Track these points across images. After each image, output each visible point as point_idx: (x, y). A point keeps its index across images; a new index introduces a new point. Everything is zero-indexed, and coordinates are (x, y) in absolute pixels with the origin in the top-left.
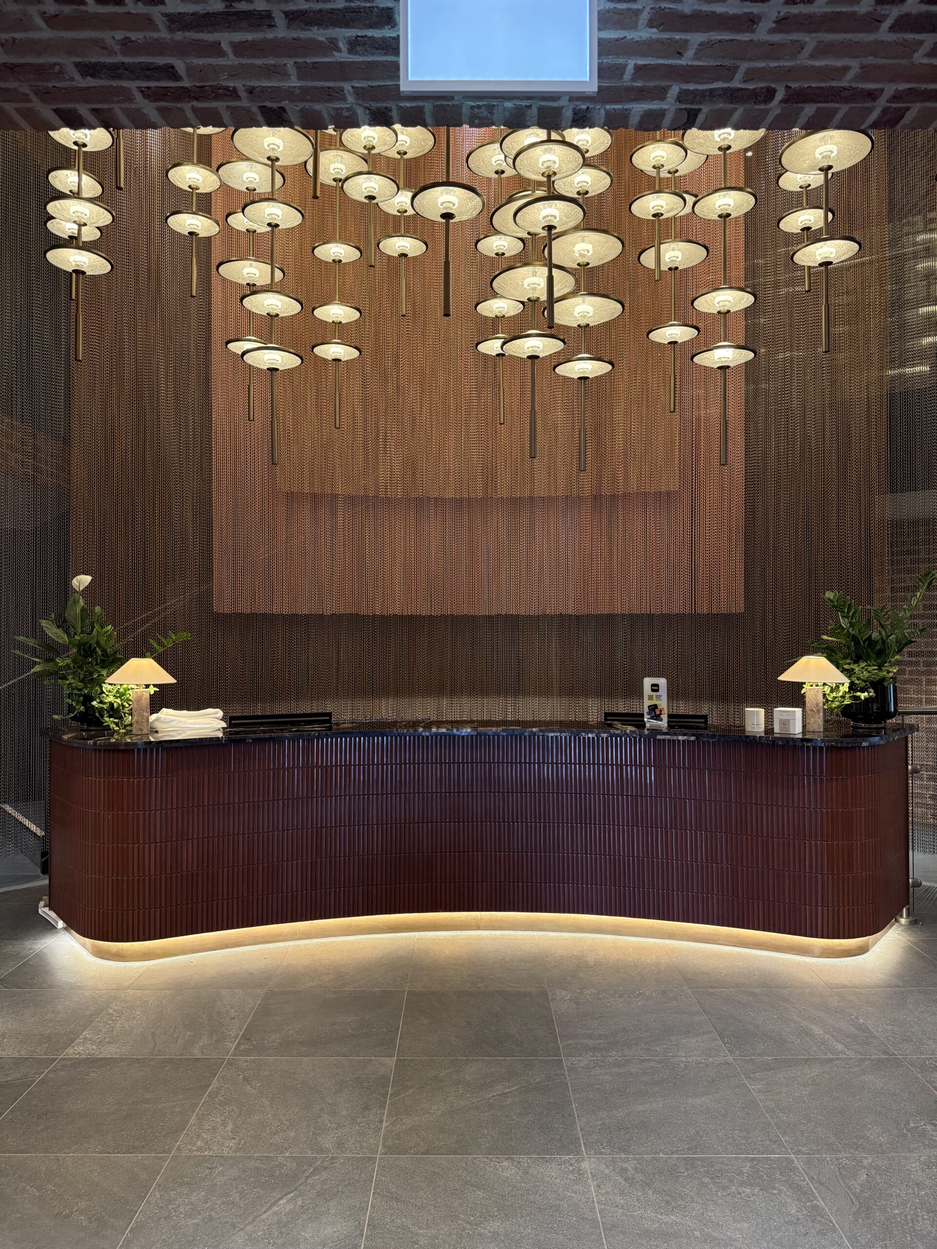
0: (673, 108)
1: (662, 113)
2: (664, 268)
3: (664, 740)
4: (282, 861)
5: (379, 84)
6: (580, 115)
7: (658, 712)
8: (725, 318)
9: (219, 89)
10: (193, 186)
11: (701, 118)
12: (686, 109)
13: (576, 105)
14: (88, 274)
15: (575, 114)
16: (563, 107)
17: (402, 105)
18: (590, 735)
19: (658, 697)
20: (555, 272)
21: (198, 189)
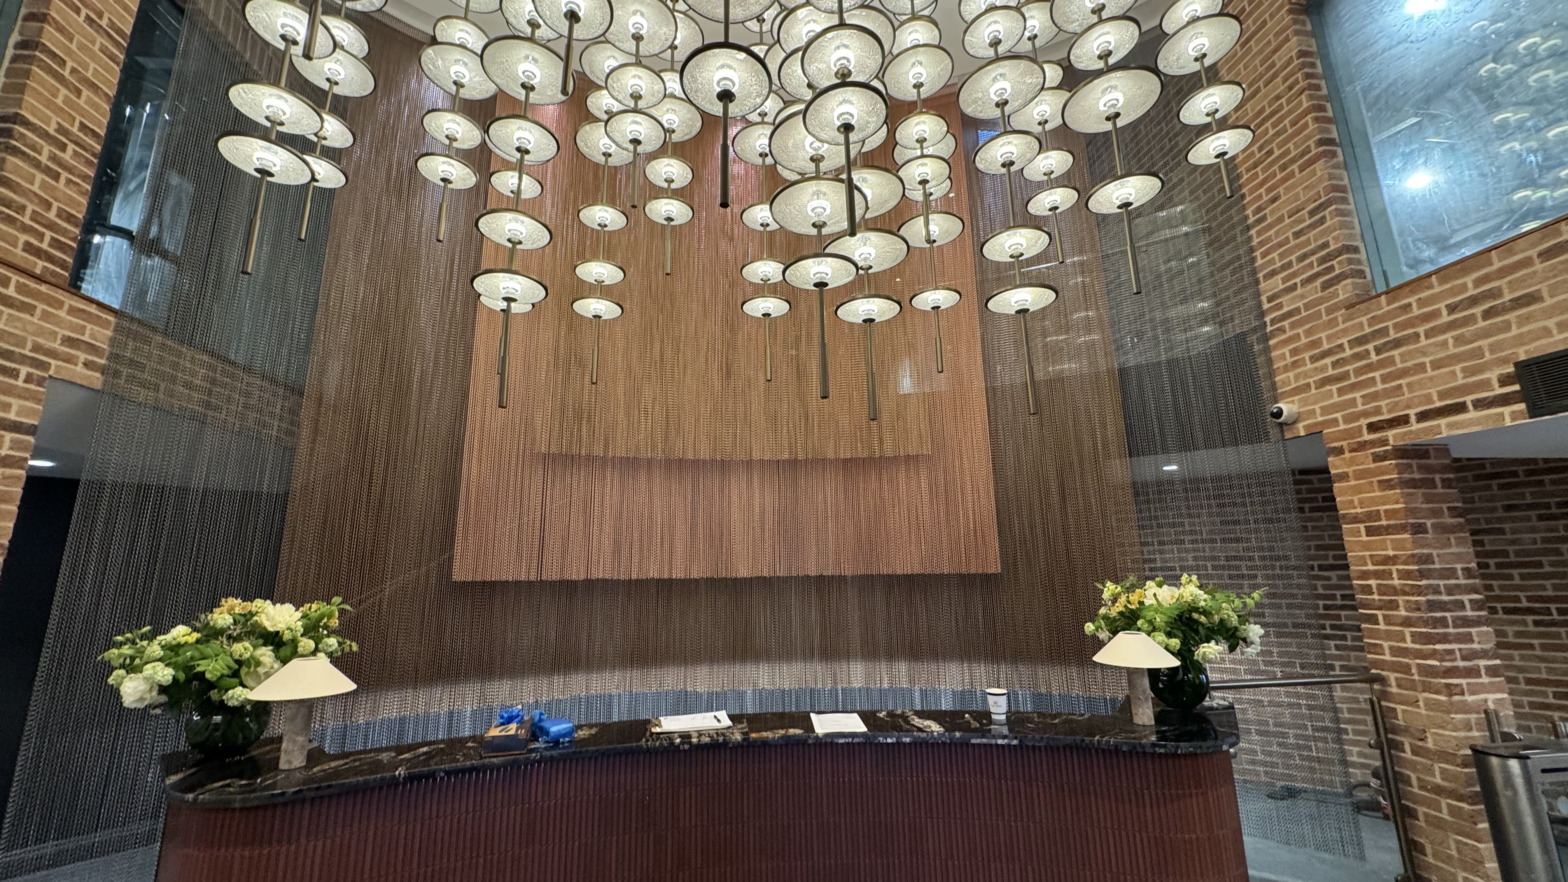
10: (450, 138)
21: (456, 140)
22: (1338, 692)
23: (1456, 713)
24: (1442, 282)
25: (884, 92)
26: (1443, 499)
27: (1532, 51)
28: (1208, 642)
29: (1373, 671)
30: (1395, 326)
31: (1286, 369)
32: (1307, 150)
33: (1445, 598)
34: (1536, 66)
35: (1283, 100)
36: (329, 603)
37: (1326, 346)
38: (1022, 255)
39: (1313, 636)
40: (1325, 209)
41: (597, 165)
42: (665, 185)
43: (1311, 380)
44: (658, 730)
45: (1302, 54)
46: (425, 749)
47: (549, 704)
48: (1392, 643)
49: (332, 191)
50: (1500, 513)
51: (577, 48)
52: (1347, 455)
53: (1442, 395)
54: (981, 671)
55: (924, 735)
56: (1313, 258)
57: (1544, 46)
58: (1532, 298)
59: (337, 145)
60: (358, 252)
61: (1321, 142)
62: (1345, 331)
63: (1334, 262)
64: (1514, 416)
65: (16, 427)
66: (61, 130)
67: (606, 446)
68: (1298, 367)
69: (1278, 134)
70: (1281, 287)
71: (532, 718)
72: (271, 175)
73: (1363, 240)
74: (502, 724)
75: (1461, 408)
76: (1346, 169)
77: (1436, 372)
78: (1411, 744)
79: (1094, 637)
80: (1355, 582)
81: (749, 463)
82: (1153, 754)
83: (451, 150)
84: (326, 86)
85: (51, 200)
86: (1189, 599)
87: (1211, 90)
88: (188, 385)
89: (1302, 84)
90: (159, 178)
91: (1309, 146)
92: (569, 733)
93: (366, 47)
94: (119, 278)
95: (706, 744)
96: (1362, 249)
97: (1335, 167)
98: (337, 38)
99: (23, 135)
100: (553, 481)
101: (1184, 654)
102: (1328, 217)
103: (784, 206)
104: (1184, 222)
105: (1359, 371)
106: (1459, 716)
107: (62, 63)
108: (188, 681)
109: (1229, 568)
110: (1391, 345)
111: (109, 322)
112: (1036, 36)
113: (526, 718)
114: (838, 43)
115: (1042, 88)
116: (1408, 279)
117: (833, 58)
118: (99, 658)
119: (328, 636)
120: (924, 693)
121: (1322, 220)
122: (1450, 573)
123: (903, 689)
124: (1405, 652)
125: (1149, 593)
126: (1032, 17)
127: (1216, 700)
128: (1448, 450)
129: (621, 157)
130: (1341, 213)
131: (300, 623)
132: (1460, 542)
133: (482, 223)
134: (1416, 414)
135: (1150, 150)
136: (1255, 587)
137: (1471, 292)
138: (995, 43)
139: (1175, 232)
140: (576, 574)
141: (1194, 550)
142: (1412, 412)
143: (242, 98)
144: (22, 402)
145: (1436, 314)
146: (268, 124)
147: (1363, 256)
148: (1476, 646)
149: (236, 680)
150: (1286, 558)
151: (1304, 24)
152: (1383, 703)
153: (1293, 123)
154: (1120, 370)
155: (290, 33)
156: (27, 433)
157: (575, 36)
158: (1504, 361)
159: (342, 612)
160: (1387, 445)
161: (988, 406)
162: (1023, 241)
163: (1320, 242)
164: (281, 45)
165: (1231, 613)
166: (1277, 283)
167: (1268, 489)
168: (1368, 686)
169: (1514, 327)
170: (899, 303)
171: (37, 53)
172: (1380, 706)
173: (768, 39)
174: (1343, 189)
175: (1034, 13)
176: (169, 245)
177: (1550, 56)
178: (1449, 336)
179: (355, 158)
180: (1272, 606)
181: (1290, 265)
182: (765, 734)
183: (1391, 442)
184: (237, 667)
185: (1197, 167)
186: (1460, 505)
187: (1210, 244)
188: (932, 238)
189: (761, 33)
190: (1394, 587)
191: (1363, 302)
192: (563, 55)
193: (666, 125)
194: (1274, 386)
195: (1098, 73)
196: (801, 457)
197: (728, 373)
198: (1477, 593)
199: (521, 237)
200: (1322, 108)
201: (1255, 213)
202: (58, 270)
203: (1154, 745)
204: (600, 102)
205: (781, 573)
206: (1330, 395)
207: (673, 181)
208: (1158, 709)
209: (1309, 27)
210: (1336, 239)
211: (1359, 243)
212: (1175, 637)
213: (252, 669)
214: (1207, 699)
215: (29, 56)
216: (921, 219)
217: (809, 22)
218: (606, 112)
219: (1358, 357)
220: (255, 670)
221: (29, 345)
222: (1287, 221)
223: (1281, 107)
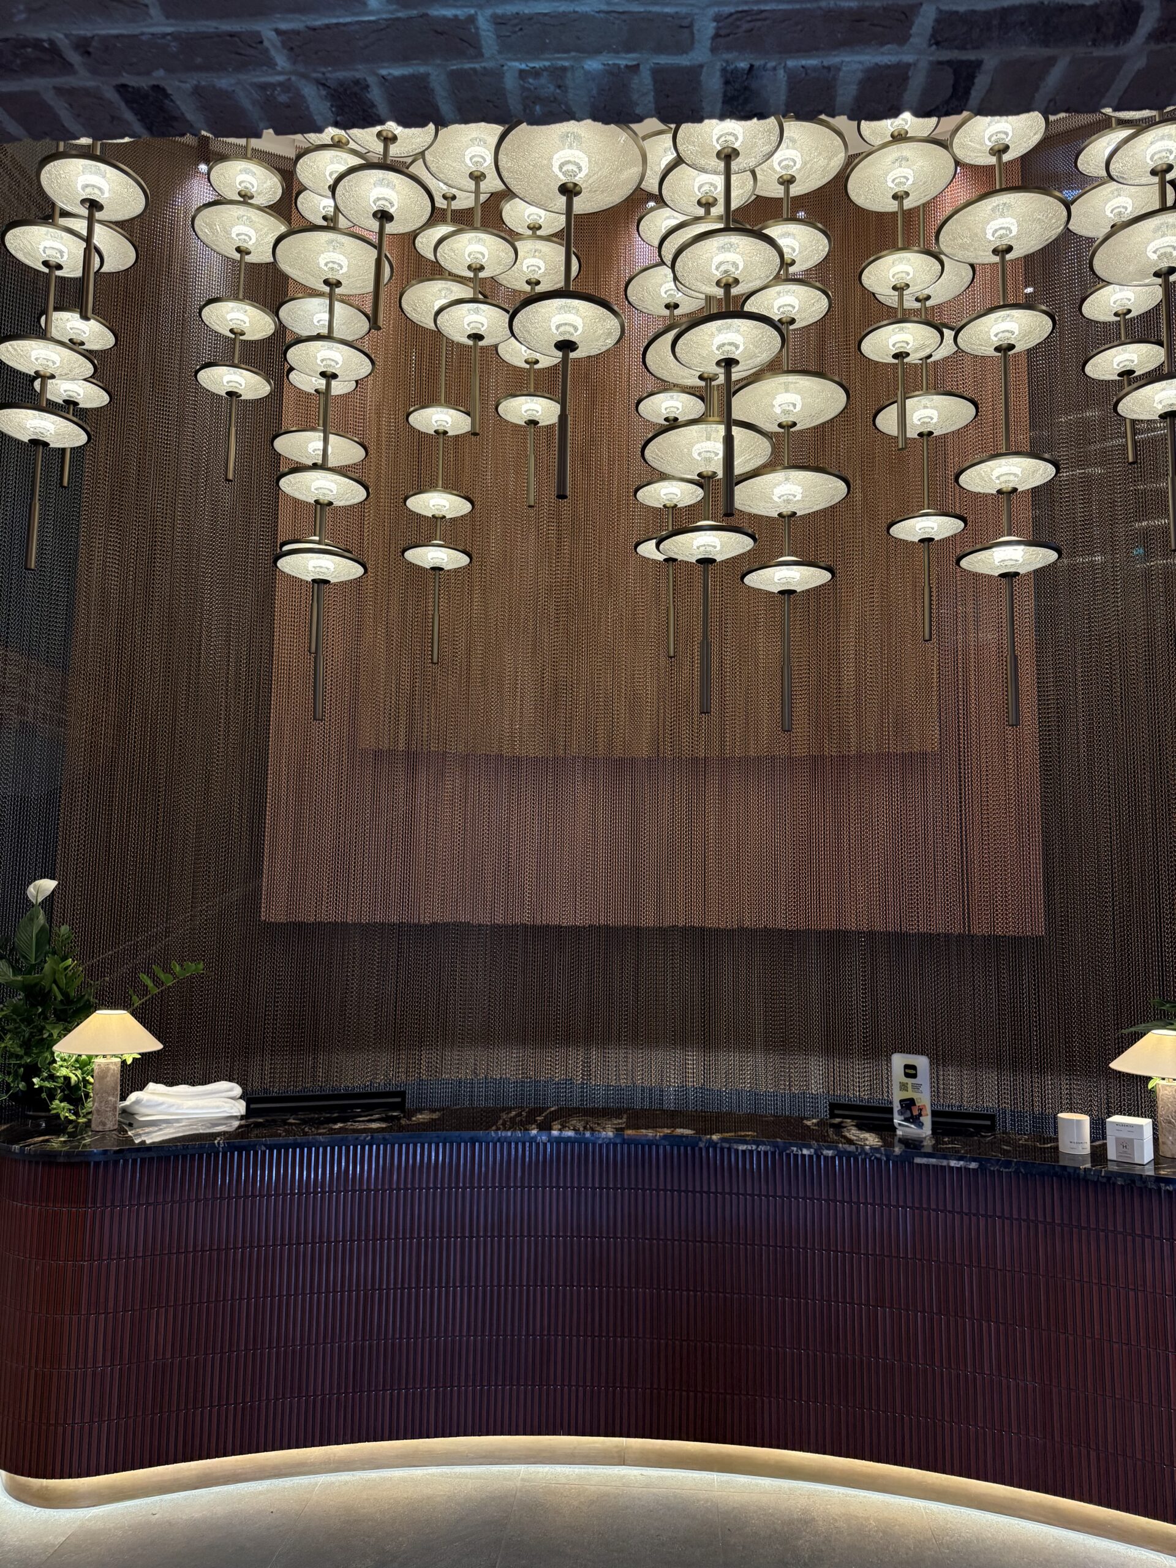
0: (923, 65)
1: (899, 75)
2: (912, 434)
3: (927, 1166)
4: (309, 1343)
5: (326, 21)
6: (737, 86)
7: (916, 1112)
8: (1009, 500)
9: (24, 47)
10: (235, 330)
11: (982, 82)
12: (949, 63)
13: (727, 62)
14: (52, 445)
15: (727, 83)
16: (701, 66)
17: (384, 72)
18: (805, 1152)
19: (916, 1087)
20: (735, 430)
21: (241, 333)
38: (1015, 489)
42: (527, 367)
162: (1018, 472)
182: (644, 1131)
207: (537, 361)
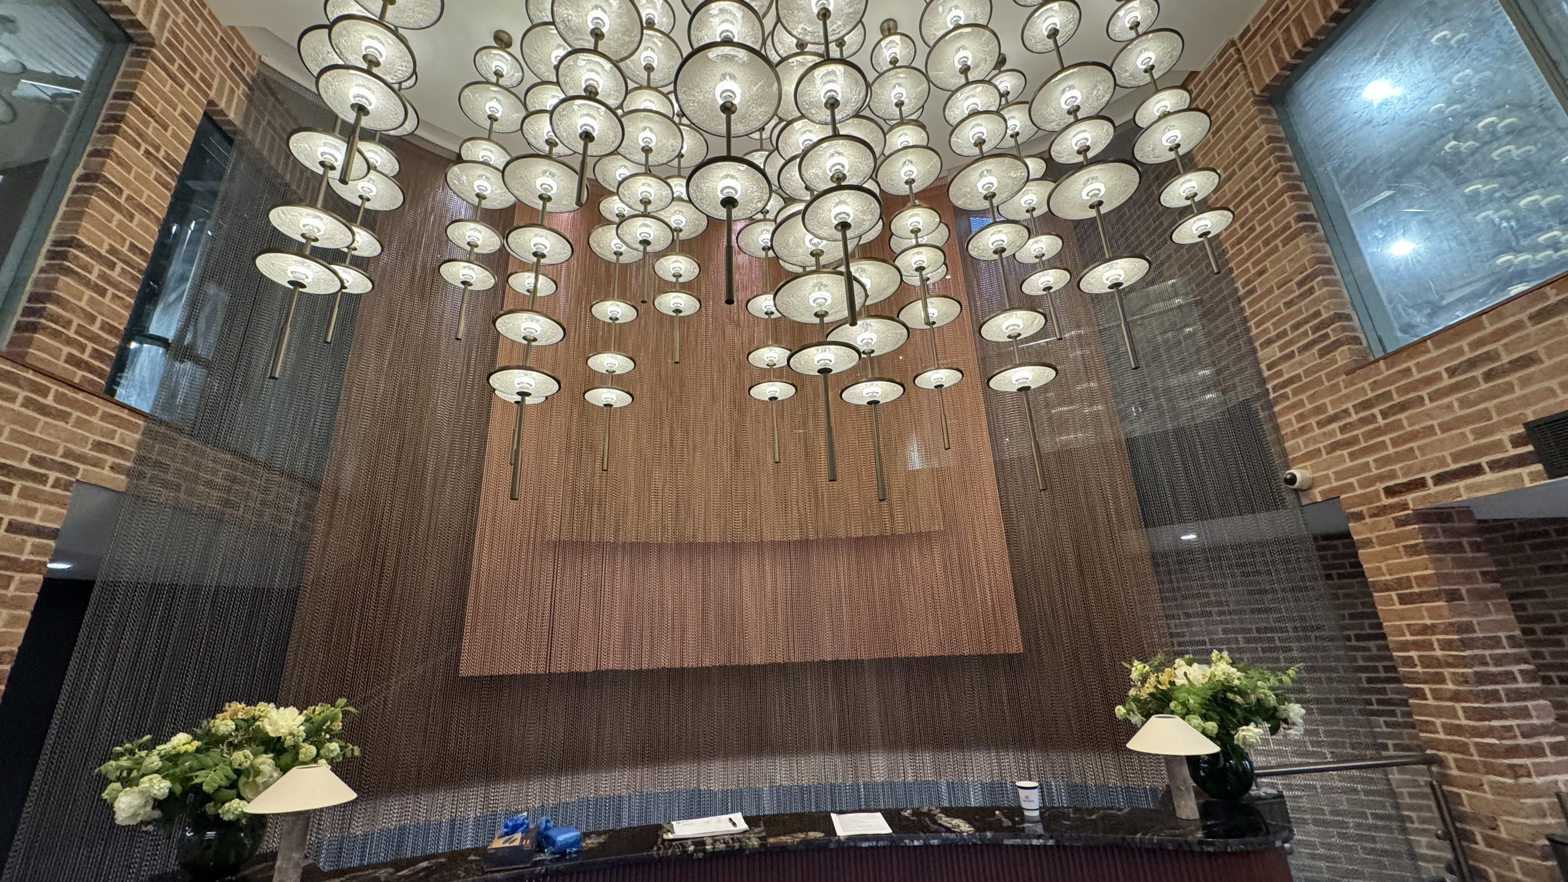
10: (472, 244)
21: (477, 246)
22: (1395, 775)
23: (1526, 797)
24: (1437, 347)
25: (877, 192)
26: (1473, 563)
27: (1491, 129)
28: (1247, 725)
29: (1429, 752)
30: (1398, 390)
31: (1294, 435)
32: (1288, 227)
33: (1493, 669)
34: (1496, 144)
35: (1259, 181)
36: (333, 705)
37: (1331, 412)
38: (1019, 335)
39: (1361, 712)
40: (1312, 280)
41: (608, 263)
42: (674, 280)
43: (1321, 445)
44: (670, 836)
45: (1271, 139)
46: (425, 864)
47: (556, 808)
48: (1444, 720)
49: (358, 296)
50: (1539, 576)
51: (590, 162)
52: (1368, 520)
53: (1456, 457)
54: (1009, 759)
55: (953, 836)
56: (1307, 327)
57: (1501, 125)
58: (1530, 360)
59: (366, 254)
60: (381, 350)
61: (1300, 219)
62: (1348, 397)
63: (1328, 330)
64: (1533, 477)
65: (38, 532)
66: (112, 251)
67: (617, 531)
68: (1307, 433)
69: (1257, 212)
70: (1279, 355)
71: (538, 827)
72: (303, 286)
73: (1355, 308)
74: (507, 834)
75: (1477, 470)
76: (1328, 242)
77: (1446, 435)
78: (1482, 834)
79: (1127, 721)
80: (1395, 654)
81: (760, 545)
82: (1202, 853)
83: (473, 256)
84: (358, 202)
85: (95, 314)
86: (1222, 678)
87: (1188, 176)
88: (209, 484)
89: (1275, 166)
90: (198, 287)
91: (1289, 222)
92: (576, 842)
93: (397, 167)
94: (151, 383)
95: (721, 852)
96: (1355, 317)
97: (1317, 240)
98: (370, 160)
99: (77, 257)
100: (563, 569)
101: (1223, 737)
102: (1316, 288)
103: (786, 298)
104: (1177, 295)
105: (1368, 436)
106: (1529, 801)
107: (120, 191)
108: (185, 794)
109: (1261, 640)
110: (1397, 409)
111: (138, 426)
112: (1018, 134)
113: (532, 826)
114: (832, 151)
115: (1028, 180)
116: (1403, 344)
117: (829, 165)
118: (97, 770)
119: (330, 740)
120: (951, 786)
121: (1311, 291)
122: (1496, 643)
123: (927, 782)
124: (1458, 730)
125: (1180, 672)
126: (1013, 118)
127: (1263, 789)
128: (1471, 513)
129: (630, 256)
130: (1327, 283)
131: (302, 728)
132: (1499, 609)
133: (498, 323)
134: (1433, 477)
135: (1136, 231)
136: (1292, 661)
137: (1469, 355)
138: (980, 143)
139: (1169, 305)
140: (586, 666)
141: (1222, 622)
142: (1428, 475)
143: (281, 219)
144: (47, 507)
145: (1437, 377)
146: (304, 241)
147: (1356, 323)
148: (1535, 721)
149: (233, 792)
150: (1319, 628)
151: (1269, 112)
152: (1445, 787)
153: (1271, 202)
154: (1127, 440)
155: (329, 159)
156: (48, 537)
157: (589, 153)
158: (1511, 422)
159: (345, 713)
160: (1408, 509)
161: (998, 480)
162: (1020, 322)
163: (1311, 312)
164: (320, 170)
165: (1269, 693)
166: (1274, 352)
167: (1293, 557)
168: (1425, 767)
169: (1516, 388)
170: (903, 386)
171: (98, 185)
172: (1442, 791)
173: (767, 145)
174: (1327, 261)
175: (1013, 114)
176: (202, 350)
177: (1508, 134)
178: (1453, 398)
179: (381, 264)
180: (1312, 681)
181: (1285, 333)
182: (783, 838)
183: (1411, 506)
184: (235, 777)
185: (1181, 246)
186: (1494, 569)
187: (1204, 315)
188: (931, 320)
189: (761, 139)
190: (1437, 658)
191: (1362, 367)
192: (578, 169)
193: (674, 225)
194: (1284, 453)
195: (1079, 167)
196: (812, 536)
197: (737, 455)
198: (1526, 663)
199: (536, 335)
200: (1298, 188)
201: (1245, 285)
202: (96, 378)
203: (1200, 842)
204: (612, 206)
205: (796, 658)
206: (1341, 459)
207: (680, 276)
208: (1202, 801)
209: (1275, 116)
210: (1327, 308)
211: (1349, 311)
212: (1211, 719)
213: (251, 779)
214: (1254, 787)
215: (91, 187)
216: (919, 304)
217: (805, 132)
218: (617, 215)
219: (1364, 421)
220: (254, 781)
221: (61, 451)
222: (1277, 292)
223: (1257, 188)
